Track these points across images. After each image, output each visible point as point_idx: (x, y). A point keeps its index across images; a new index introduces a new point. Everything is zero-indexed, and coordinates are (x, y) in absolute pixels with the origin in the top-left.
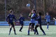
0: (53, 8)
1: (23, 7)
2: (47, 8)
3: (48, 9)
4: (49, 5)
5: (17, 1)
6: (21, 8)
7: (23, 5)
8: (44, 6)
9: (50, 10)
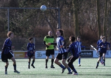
0: (90, 27)
1: (39, 26)
2: (80, 28)
3: (81, 30)
4: (83, 23)
5: (28, 16)
6: (35, 27)
7: (38, 22)
8: (75, 25)
9: (86, 31)
